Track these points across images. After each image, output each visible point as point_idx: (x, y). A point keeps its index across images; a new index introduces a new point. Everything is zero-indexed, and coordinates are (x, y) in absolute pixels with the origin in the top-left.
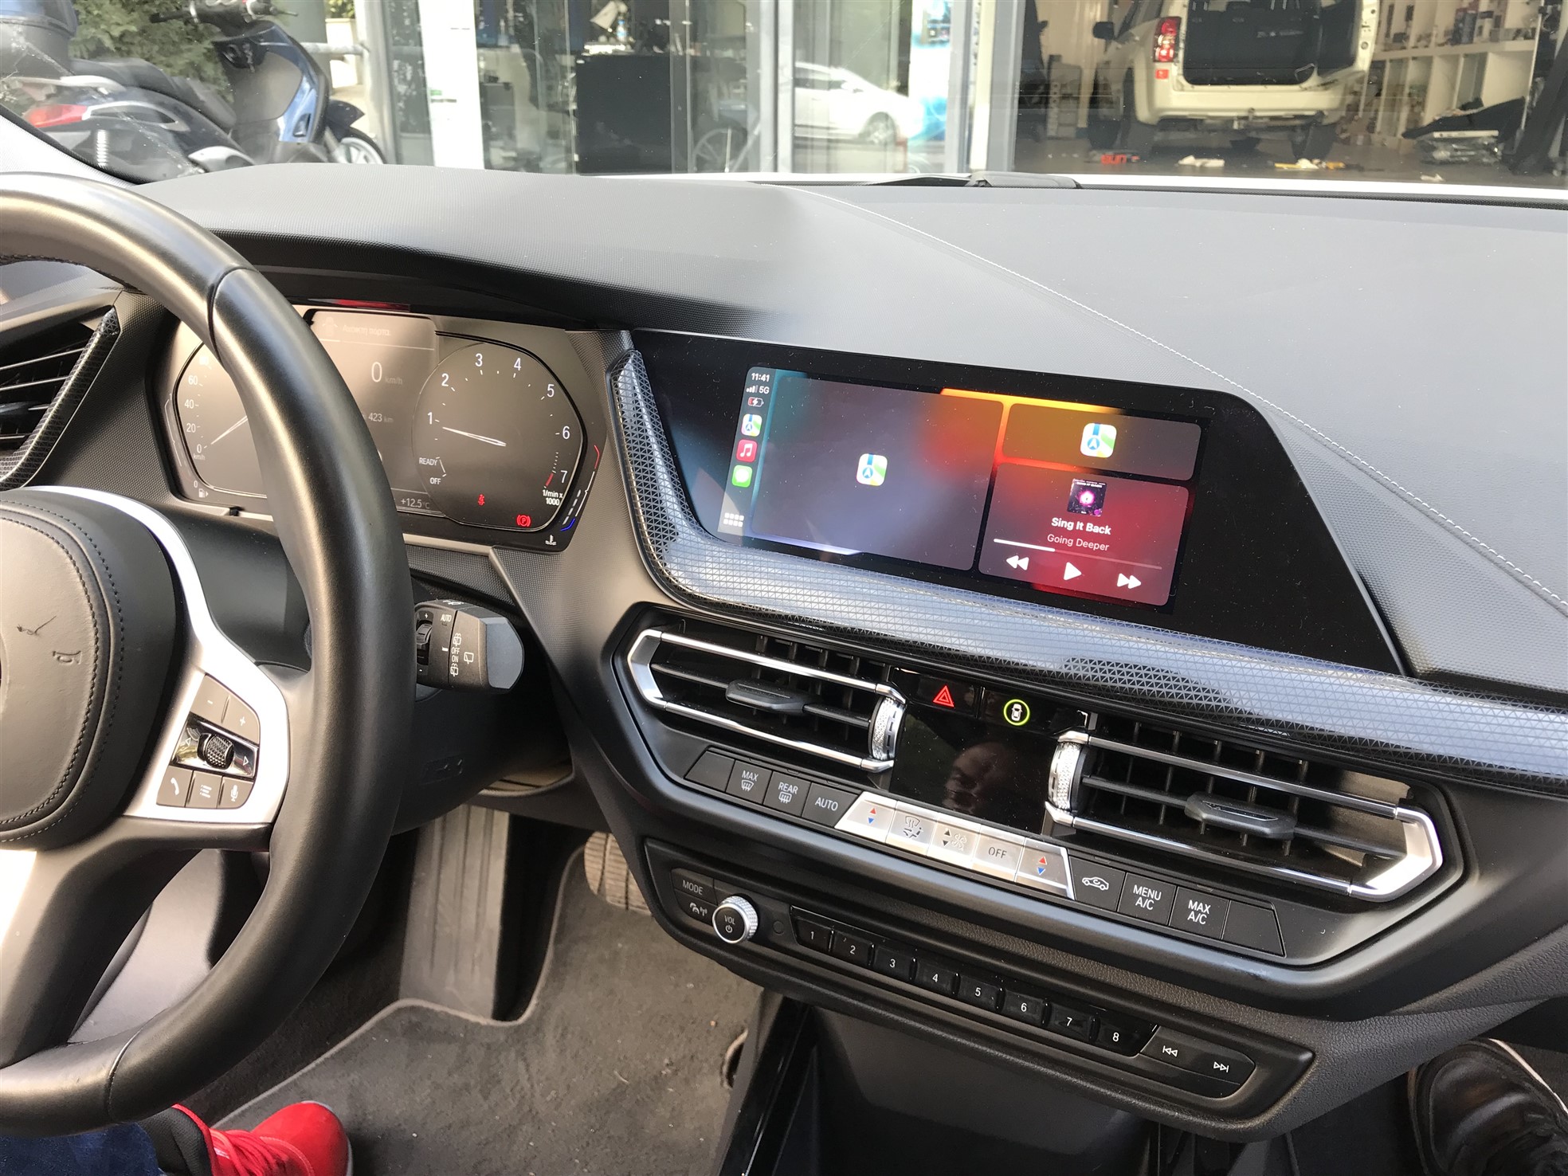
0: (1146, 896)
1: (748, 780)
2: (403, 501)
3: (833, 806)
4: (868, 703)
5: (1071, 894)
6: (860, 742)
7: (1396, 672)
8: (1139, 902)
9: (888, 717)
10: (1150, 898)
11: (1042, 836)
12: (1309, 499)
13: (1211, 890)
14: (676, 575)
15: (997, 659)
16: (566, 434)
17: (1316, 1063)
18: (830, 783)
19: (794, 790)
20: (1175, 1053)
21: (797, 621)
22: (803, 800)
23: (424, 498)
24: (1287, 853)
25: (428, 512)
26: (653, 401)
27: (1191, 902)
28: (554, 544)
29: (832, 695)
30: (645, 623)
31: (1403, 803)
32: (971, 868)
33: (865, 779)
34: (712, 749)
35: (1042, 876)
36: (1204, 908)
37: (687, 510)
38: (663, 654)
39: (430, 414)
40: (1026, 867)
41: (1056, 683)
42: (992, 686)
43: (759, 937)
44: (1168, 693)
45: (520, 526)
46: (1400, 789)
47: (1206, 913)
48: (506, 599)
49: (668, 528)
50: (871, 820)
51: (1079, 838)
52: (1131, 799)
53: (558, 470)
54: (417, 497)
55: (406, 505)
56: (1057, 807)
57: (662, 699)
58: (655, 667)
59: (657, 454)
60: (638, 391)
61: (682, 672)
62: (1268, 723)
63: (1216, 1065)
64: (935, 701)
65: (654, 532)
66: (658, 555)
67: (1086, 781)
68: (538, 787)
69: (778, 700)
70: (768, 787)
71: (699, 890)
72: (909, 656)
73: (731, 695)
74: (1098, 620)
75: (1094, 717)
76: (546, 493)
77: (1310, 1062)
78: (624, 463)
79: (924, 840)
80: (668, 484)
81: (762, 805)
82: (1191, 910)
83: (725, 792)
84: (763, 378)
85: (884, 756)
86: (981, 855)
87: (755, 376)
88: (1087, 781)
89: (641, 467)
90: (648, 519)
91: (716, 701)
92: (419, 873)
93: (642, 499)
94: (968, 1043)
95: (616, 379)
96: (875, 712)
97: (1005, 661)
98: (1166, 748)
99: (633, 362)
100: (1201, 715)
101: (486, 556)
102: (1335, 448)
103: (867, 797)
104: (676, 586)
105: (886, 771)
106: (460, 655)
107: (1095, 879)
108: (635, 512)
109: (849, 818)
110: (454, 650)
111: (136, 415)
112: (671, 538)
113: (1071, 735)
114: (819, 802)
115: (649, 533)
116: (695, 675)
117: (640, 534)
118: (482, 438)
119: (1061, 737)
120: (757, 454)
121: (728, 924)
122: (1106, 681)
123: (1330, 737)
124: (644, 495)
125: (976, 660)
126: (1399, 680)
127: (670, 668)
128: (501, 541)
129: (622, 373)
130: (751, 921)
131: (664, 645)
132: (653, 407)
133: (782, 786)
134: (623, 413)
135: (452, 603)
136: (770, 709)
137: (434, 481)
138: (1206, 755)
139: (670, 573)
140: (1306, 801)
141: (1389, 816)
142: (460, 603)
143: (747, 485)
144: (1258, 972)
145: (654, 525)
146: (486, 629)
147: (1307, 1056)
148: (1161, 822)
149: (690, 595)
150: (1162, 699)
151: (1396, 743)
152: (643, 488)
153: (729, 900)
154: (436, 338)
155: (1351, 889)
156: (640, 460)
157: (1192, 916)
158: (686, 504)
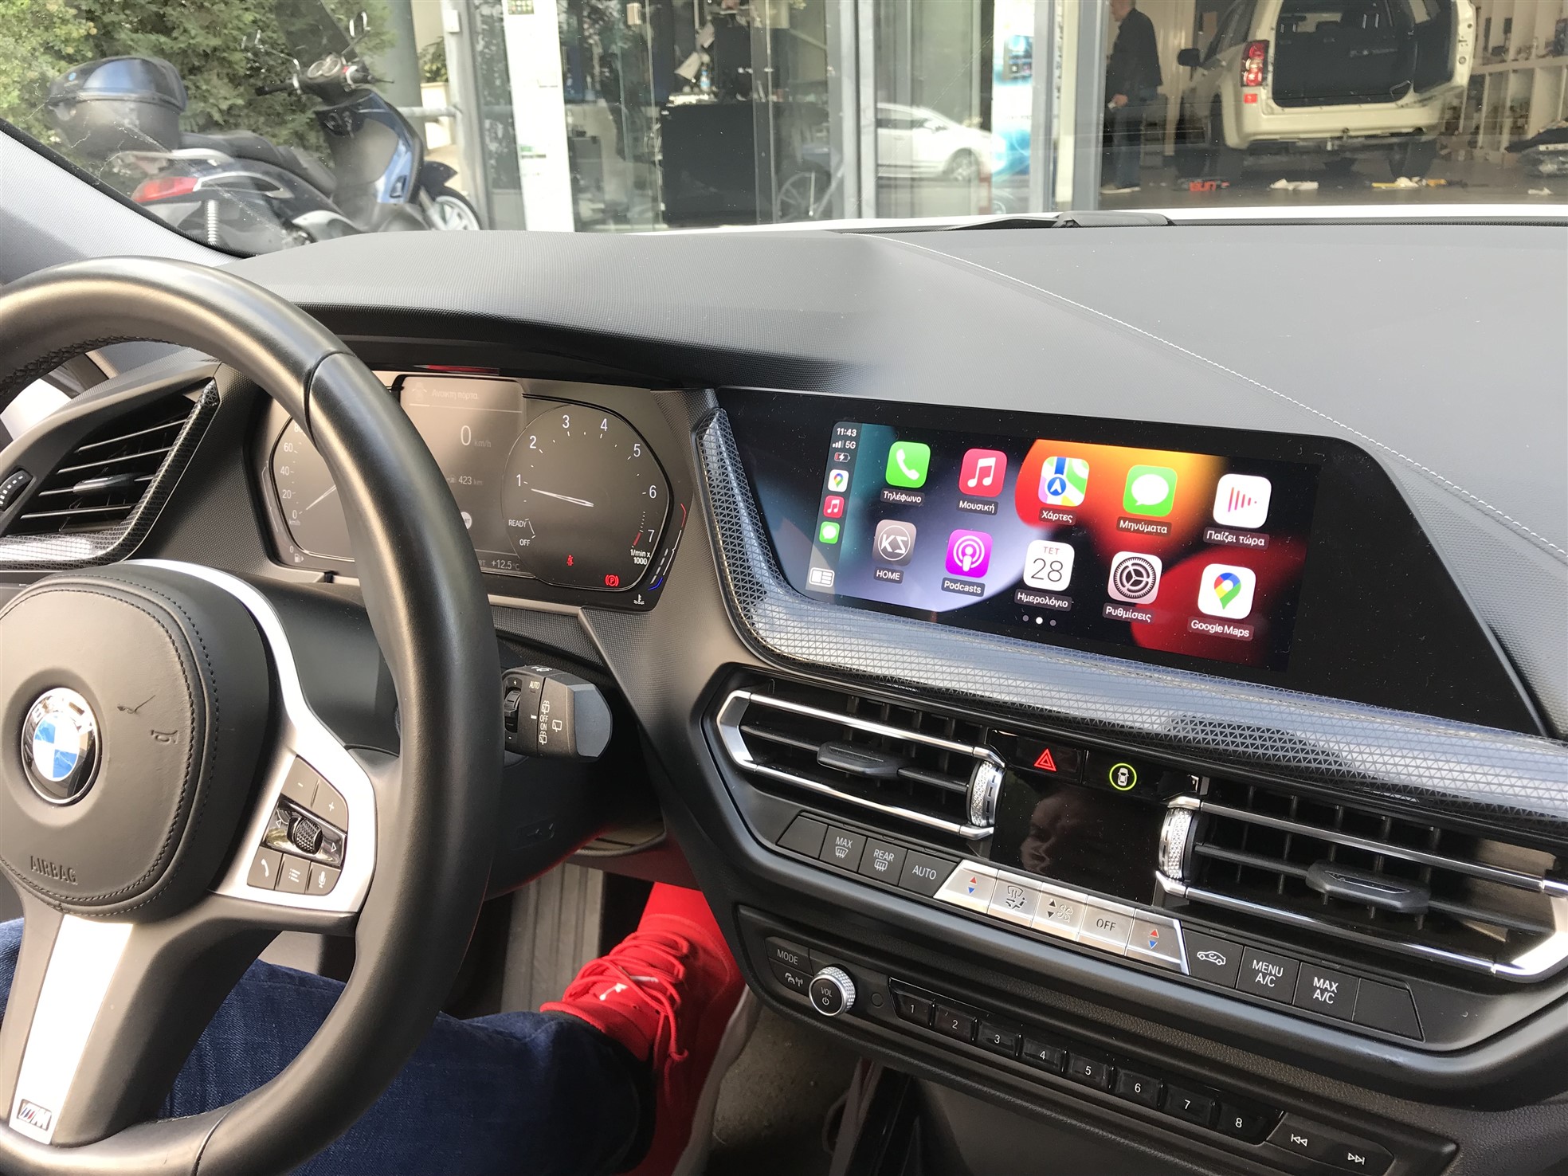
0: (1267, 972)
1: (843, 847)
2: (494, 563)
3: (931, 874)
4: (966, 767)
5: (1185, 969)
6: (958, 807)
7: (1536, 733)
8: (1260, 978)
9: (987, 780)
10: (1271, 974)
11: (1152, 907)
12: (1431, 548)
13: (1338, 967)
14: (764, 635)
15: (1101, 722)
16: (653, 493)
17: (1461, 1155)
18: (928, 851)
19: (891, 857)
20: (1305, 1142)
21: (888, 681)
22: (900, 868)
23: (514, 560)
24: (1420, 928)
25: (518, 573)
26: (739, 459)
27: (1316, 979)
28: (642, 603)
29: (927, 757)
30: (733, 683)
31: (1550, 875)
32: (1077, 941)
33: (963, 846)
34: (804, 814)
35: (1154, 950)
36: (1331, 986)
37: (774, 568)
38: (752, 715)
39: (519, 476)
40: (1138, 940)
41: (1165, 747)
42: (1095, 749)
43: (857, 1009)
44: (1284, 757)
45: (609, 586)
46: (1546, 859)
47: (1333, 992)
48: (596, 659)
49: (755, 587)
50: (971, 890)
51: (1191, 909)
52: (1248, 869)
53: (646, 530)
54: (507, 558)
55: (496, 567)
56: (1169, 877)
57: (752, 762)
58: (745, 728)
59: (743, 512)
60: (724, 449)
61: (772, 734)
62: (1395, 788)
63: (1350, 1157)
64: (1036, 765)
65: (741, 591)
66: (745, 615)
67: (1198, 849)
68: (632, 845)
69: (871, 764)
70: (863, 856)
71: (794, 960)
72: (1007, 718)
73: (823, 759)
74: (1207, 678)
75: (1206, 781)
76: (633, 552)
77: (1453, 1155)
78: (711, 522)
79: (1027, 912)
80: (755, 542)
81: (857, 873)
82: (1316, 988)
83: (818, 859)
84: (849, 433)
85: (984, 822)
86: (1088, 927)
87: (840, 431)
88: (1200, 849)
89: (727, 526)
90: (735, 578)
91: (807, 765)
92: (516, 928)
93: (729, 558)
94: (1079, 1124)
95: (701, 438)
96: (973, 776)
97: (1109, 723)
98: (1282, 812)
99: (718, 420)
100: (1321, 780)
101: (576, 616)
102: (1457, 493)
103: (966, 864)
104: (764, 646)
105: (986, 838)
106: (549, 723)
107: (1211, 953)
108: (722, 571)
109: (947, 888)
110: (543, 718)
111: (235, 482)
112: (759, 597)
113: (1182, 800)
114: (917, 870)
115: (736, 593)
116: (785, 737)
117: (727, 593)
118: (570, 499)
119: (1171, 803)
120: (844, 511)
121: (824, 996)
122: (1218, 744)
123: (1465, 804)
124: (731, 554)
125: (1079, 723)
126: (1541, 742)
127: (759, 730)
128: (590, 602)
129: (708, 432)
130: (848, 994)
131: (753, 705)
132: (739, 465)
133: (877, 853)
134: (709, 471)
135: (540, 670)
136: (863, 773)
137: (524, 542)
138: (1327, 822)
139: (757, 633)
140: (1439, 872)
141: (1535, 889)
142: (548, 669)
143: (835, 541)
144: (1394, 1059)
145: (741, 584)
146: (574, 696)
147: (1450, 1148)
148: (1280, 892)
149: (779, 655)
150: (1278, 763)
151: (1540, 811)
152: (730, 547)
153: (825, 971)
154: (523, 401)
155: (1495, 968)
156: (727, 519)
157: (1317, 994)
158: (773, 562)
